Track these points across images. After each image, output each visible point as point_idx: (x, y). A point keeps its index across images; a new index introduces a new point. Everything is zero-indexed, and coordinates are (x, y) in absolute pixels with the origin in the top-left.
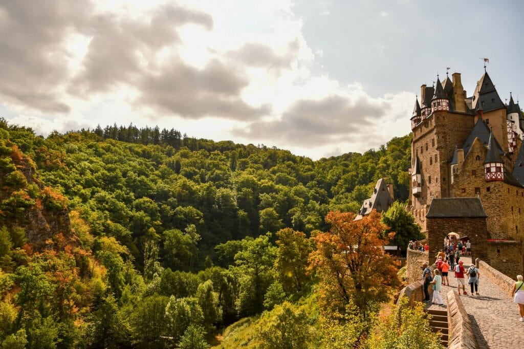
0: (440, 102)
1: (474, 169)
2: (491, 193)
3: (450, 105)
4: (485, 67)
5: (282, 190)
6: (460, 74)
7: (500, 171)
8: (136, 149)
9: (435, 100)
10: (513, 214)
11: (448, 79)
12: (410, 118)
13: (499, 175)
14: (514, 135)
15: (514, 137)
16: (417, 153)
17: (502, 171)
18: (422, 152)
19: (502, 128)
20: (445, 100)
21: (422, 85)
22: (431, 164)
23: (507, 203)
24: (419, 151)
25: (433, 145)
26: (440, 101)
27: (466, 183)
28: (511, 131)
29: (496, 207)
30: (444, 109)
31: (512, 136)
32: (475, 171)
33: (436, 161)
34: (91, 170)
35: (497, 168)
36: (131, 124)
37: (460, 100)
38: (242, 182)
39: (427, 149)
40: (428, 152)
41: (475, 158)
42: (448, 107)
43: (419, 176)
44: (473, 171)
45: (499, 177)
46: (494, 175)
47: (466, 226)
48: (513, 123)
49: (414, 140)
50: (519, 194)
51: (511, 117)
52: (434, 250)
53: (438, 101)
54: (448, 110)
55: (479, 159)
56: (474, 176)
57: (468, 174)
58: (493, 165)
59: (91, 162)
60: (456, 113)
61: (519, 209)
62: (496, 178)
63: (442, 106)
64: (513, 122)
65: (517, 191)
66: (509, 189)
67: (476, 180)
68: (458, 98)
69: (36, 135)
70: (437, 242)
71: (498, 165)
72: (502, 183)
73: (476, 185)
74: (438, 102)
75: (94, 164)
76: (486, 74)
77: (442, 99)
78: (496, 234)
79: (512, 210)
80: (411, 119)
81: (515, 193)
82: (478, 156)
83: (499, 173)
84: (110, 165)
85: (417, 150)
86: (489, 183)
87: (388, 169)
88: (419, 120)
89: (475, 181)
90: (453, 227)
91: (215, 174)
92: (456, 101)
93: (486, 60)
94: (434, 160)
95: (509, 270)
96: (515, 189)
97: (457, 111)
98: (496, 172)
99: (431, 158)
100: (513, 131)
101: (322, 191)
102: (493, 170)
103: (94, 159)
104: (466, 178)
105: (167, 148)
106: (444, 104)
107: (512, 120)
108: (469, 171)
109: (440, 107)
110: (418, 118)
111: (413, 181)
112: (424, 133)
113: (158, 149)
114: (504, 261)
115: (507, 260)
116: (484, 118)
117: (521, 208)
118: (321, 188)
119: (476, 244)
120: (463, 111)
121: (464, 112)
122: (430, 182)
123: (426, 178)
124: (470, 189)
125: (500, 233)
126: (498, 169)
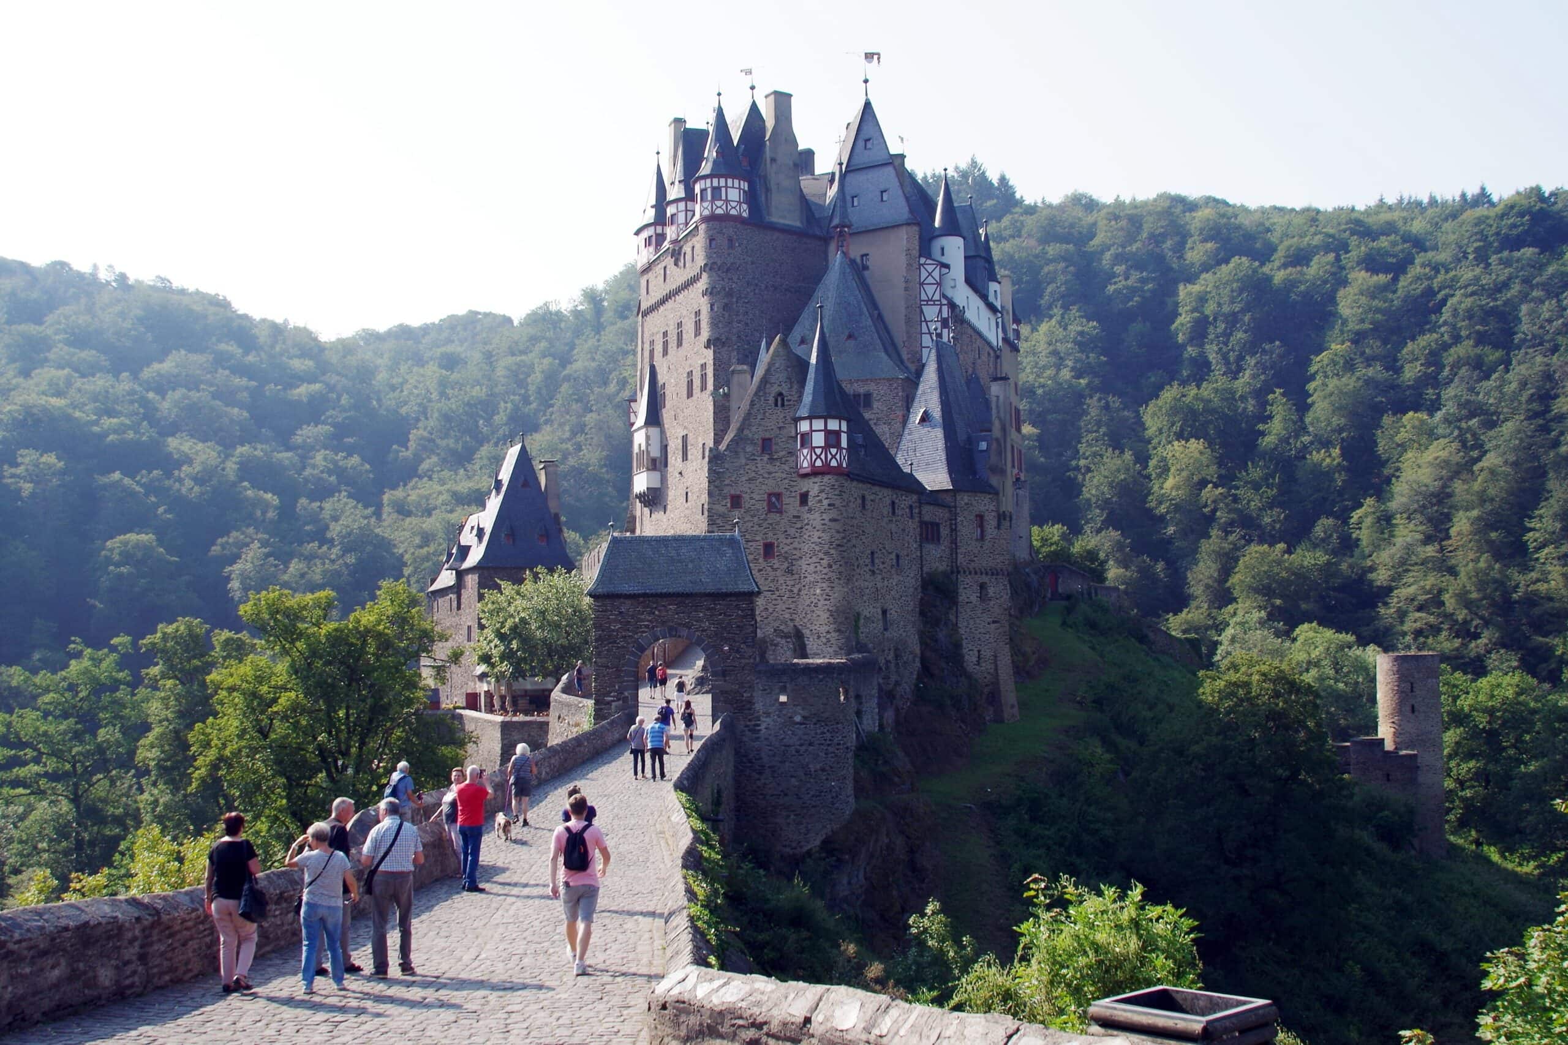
0: (719, 188)
1: (767, 435)
2: (810, 510)
3: (751, 197)
4: (866, 81)
5: (189, 461)
6: (790, 96)
7: (838, 445)
9: (705, 177)
10: (873, 572)
11: (754, 108)
12: (635, 230)
13: (834, 457)
14: (945, 309)
15: (945, 315)
16: (652, 352)
17: (844, 443)
18: (665, 352)
19: (906, 289)
20: (736, 182)
21: (672, 119)
22: (690, 394)
23: (854, 541)
24: (659, 348)
25: (697, 333)
26: (722, 182)
27: (744, 479)
28: (937, 297)
29: (821, 555)
30: (733, 212)
31: (940, 311)
32: (770, 439)
33: (703, 388)
35: (828, 433)
37: (786, 183)
39: (680, 343)
40: (682, 351)
41: (771, 400)
42: (745, 206)
43: (654, 431)
44: (764, 440)
45: (834, 463)
46: (818, 457)
47: (699, 620)
48: (944, 270)
49: (644, 307)
50: (899, 512)
51: (943, 249)
52: (608, 694)
53: (715, 184)
54: (745, 215)
55: (783, 405)
56: (766, 458)
57: (749, 449)
58: (819, 424)
60: (772, 227)
61: (898, 556)
62: (827, 464)
63: (727, 201)
64: (947, 266)
65: (893, 503)
66: (863, 498)
67: (772, 469)
68: (777, 176)
70: (618, 670)
71: (833, 425)
72: (842, 479)
73: (770, 486)
74: (714, 189)
76: (868, 105)
77: (726, 177)
78: (819, 637)
79: (873, 562)
80: (637, 233)
81: (887, 510)
82: (780, 394)
83: (833, 451)
85: (652, 343)
86: (806, 480)
87: (606, 383)
88: (661, 238)
89: (770, 473)
90: (663, 623)
92: (773, 187)
93: (869, 56)
94: (697, 383)
95: (811, 744)
96: (885, 495)
97: (775, 219)
98: (827, 447)
99: (690, 374)
100: (944, 296)
101: (355, 460)
102: (818, 439)
104: (743, 461)
106: (734, 195)
107: (944, 260)
108: (752, 442)
109: (719, 203)
110: (659, 229)
111: (636, 449)
112: (672, 285)
114: (798, 719)
115: (804, 717)
116: (855, 252)
117: (903, 553)
118: (350, 451)
119: (724, 673)
120: (793, 220)
121: (798, 224)
122: (685, 457)
123: (674, 445)
124: (754, 496)
125: (828, 632)
126: (832, 438)
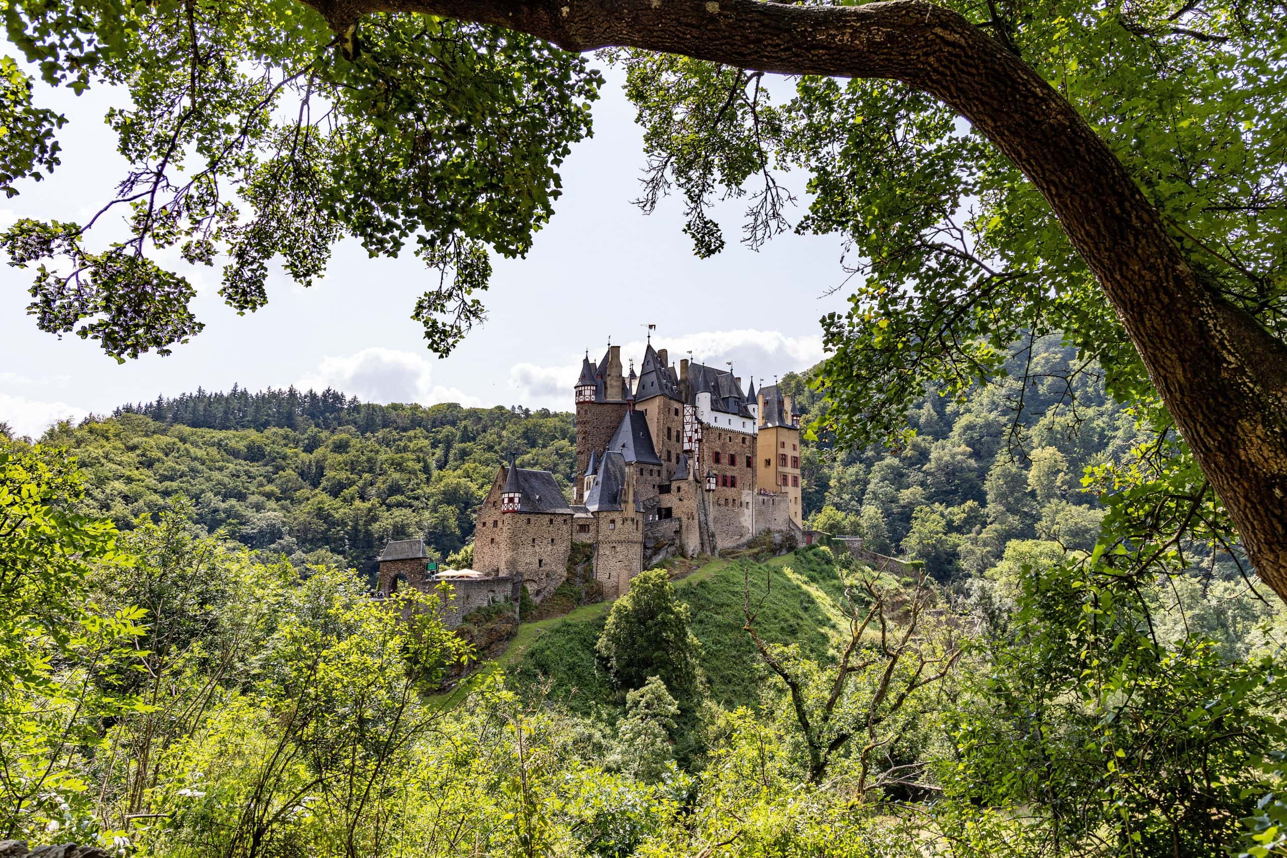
0: (582, 391)
2: (504, 526)
3: (596, 393)
7: (512, 501)
8: (233, 444)
10: (534, 546)
14: (696, 426)
17: (515, 501)
20: (589, 387)
23: (520, 536)
26: (583, 388)
29: (504, 542)
30: (587, 400)
31: (693, 426)
34: (126, 498)
35: (509, 498)
36: (236, 386)
37: (615, 384)
38: (444, 493)
42: (593, 396)
46: (506, 506)
48: (696, 409)
50: (556, 522)
51: (699, 399)
53: (580, 389)
54: (593, 400)
56: (494, 508)
58: (506, 495)
59: (129, 480)
60: (606, 403)
63: (584, 396)
65: (552, 520)
66: (529, 519)
68: (612, 382)
69: (14, 437)
71: (511, 495)
73: (495, 518)
74: (579, 391)
75: (133, 485)
78: (502, 571)
79: (533, 543)
81: (546, 523)
84: (167, 483)
89: (495, 513)
91: (390, 480)
96: (546, 518)
97: (609, 399)
100: (697, 419)
102: (506, 501)
103: (135, 474)
105: (309, 432)
106: (587, 393)
109: (581, 396)
113: (286, 437)
116: (643, 407)
117: (557, 538)
120: (618, 399)
121: (620, 400)
